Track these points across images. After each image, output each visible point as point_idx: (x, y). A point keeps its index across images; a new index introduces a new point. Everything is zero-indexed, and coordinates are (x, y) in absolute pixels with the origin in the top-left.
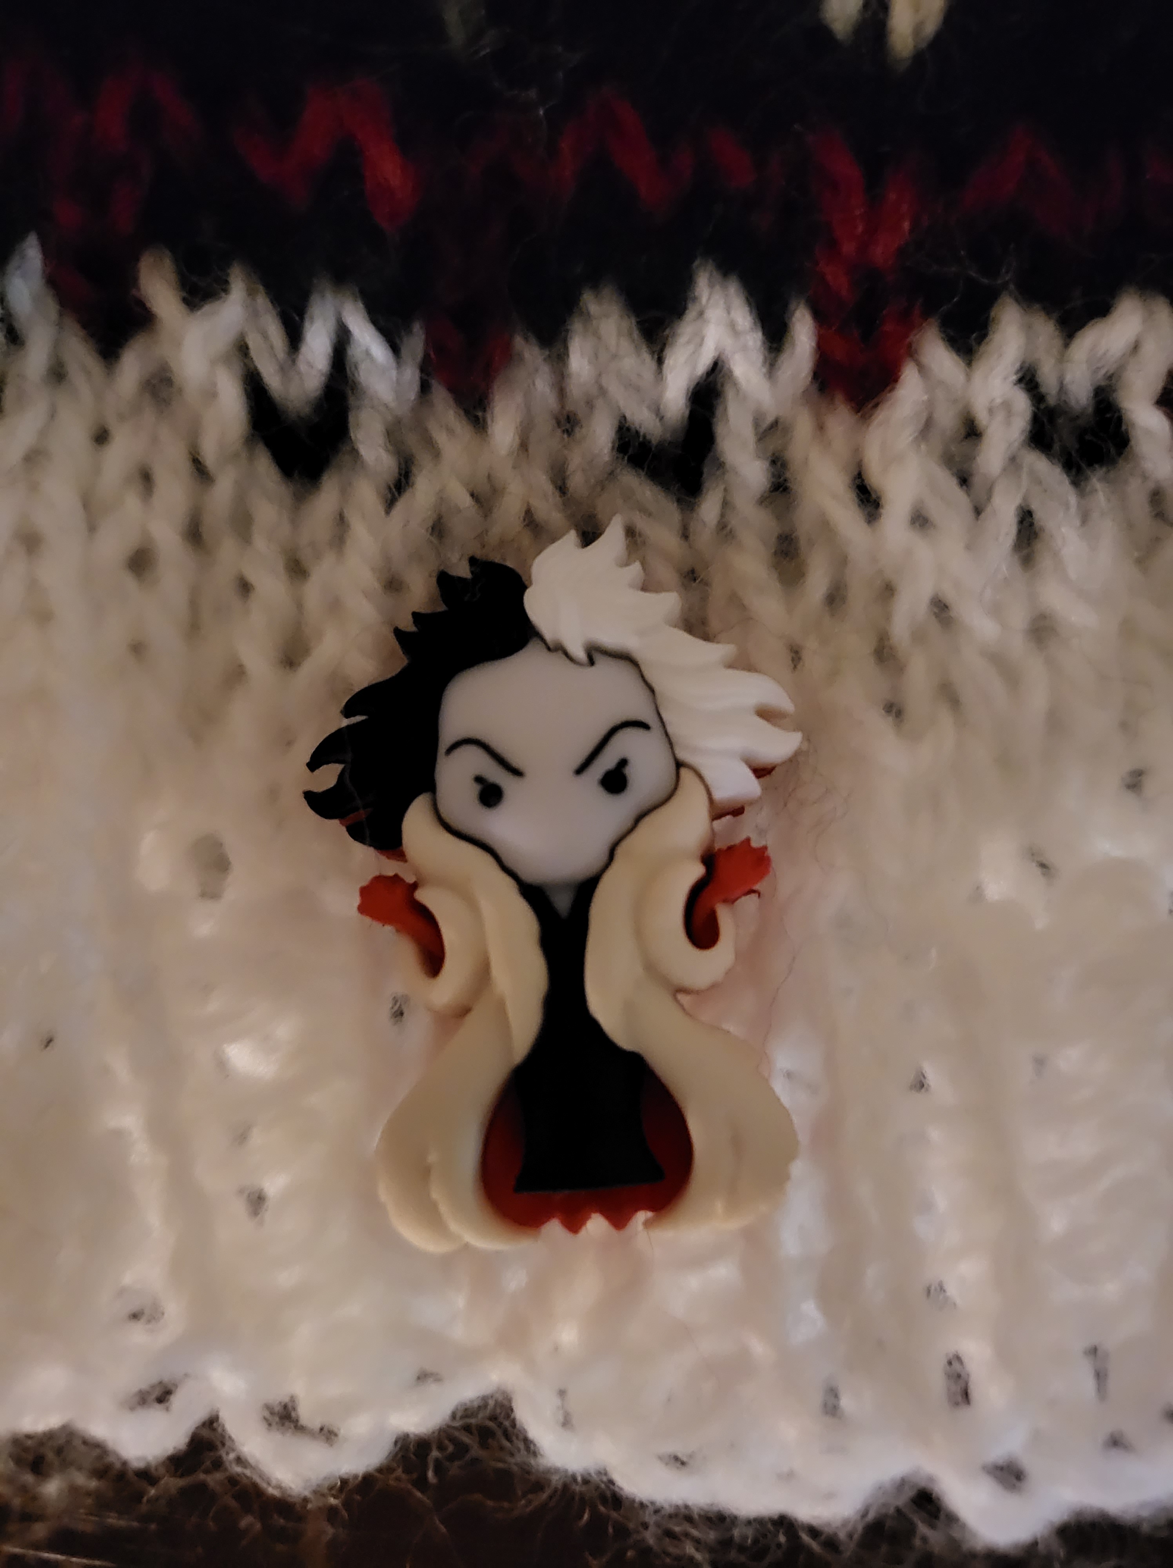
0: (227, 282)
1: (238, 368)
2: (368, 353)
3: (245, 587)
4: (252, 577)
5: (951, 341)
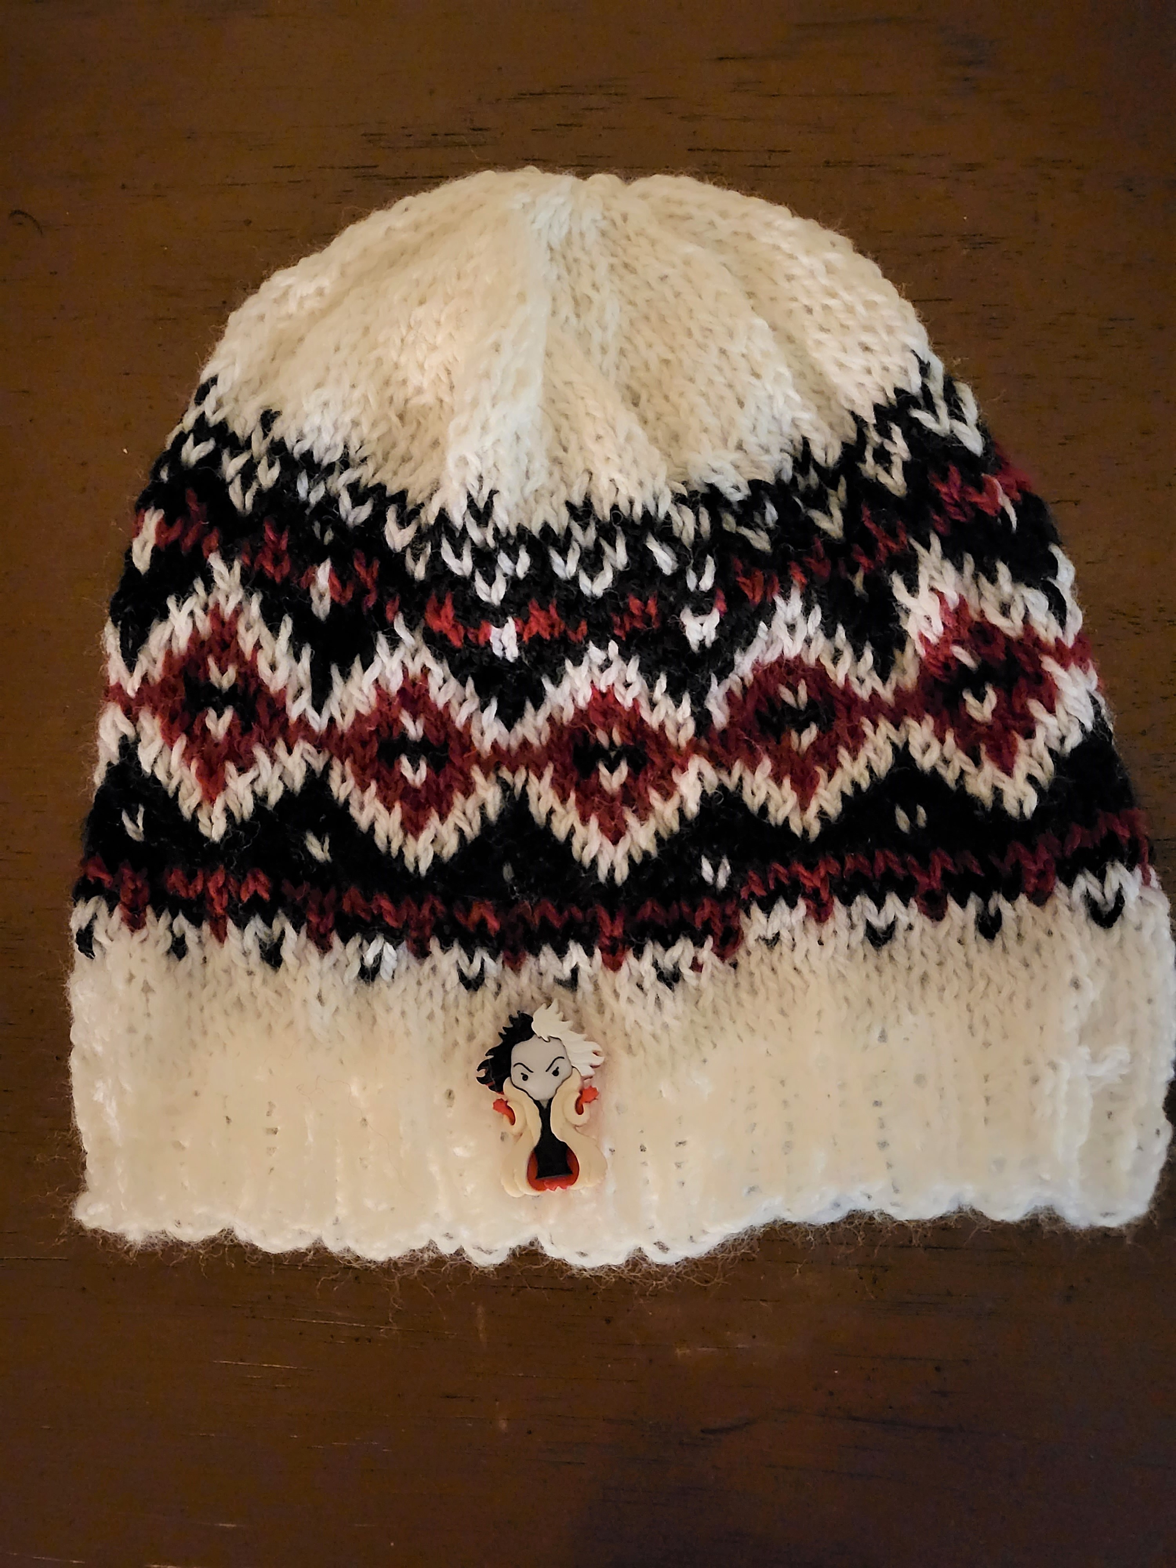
0: (453, 947)
1: (456, 967)
2: (489, 964)
3: (458, 1021)
4: (459, 1018)
5: (634, 955)
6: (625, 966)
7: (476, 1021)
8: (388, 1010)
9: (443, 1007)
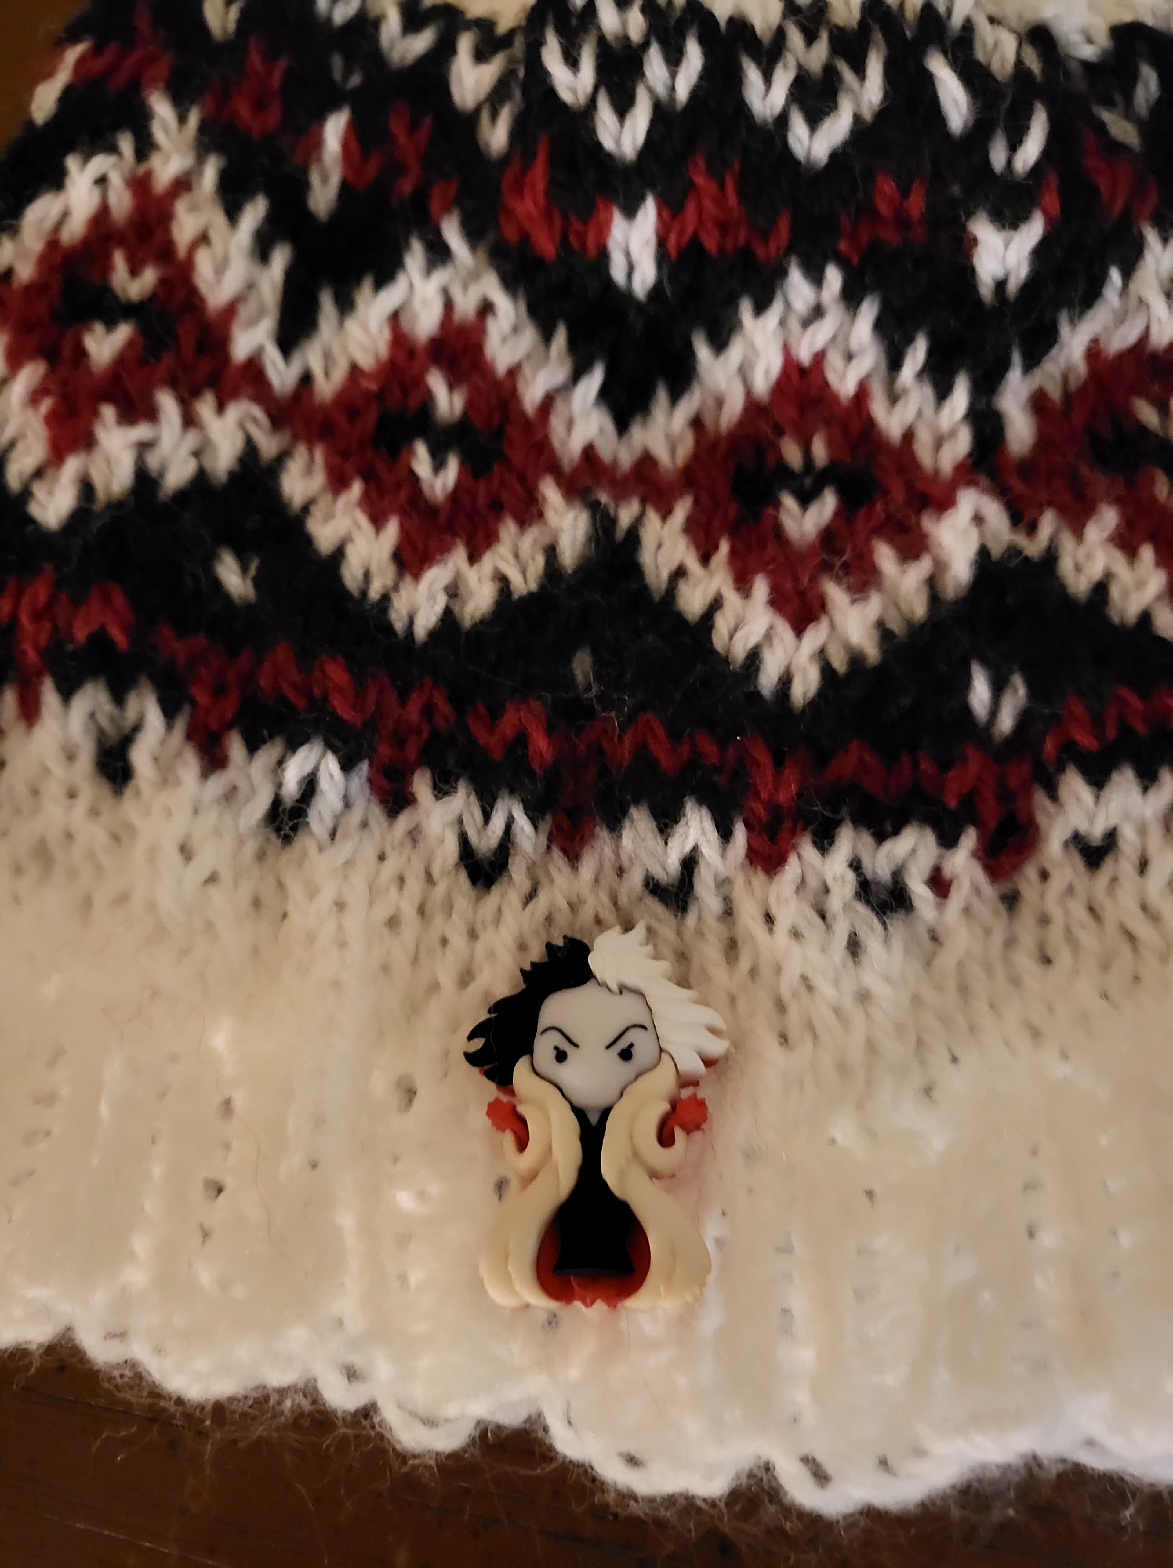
0: (456, 788)
1: (456, 829)
2: (522, 829)
3: (444, 942)
4: (449, 937)
5: (815, 843)
6: (793, 860)
7: (480, 948)
8: (312, 893)
9: (422, 911)
